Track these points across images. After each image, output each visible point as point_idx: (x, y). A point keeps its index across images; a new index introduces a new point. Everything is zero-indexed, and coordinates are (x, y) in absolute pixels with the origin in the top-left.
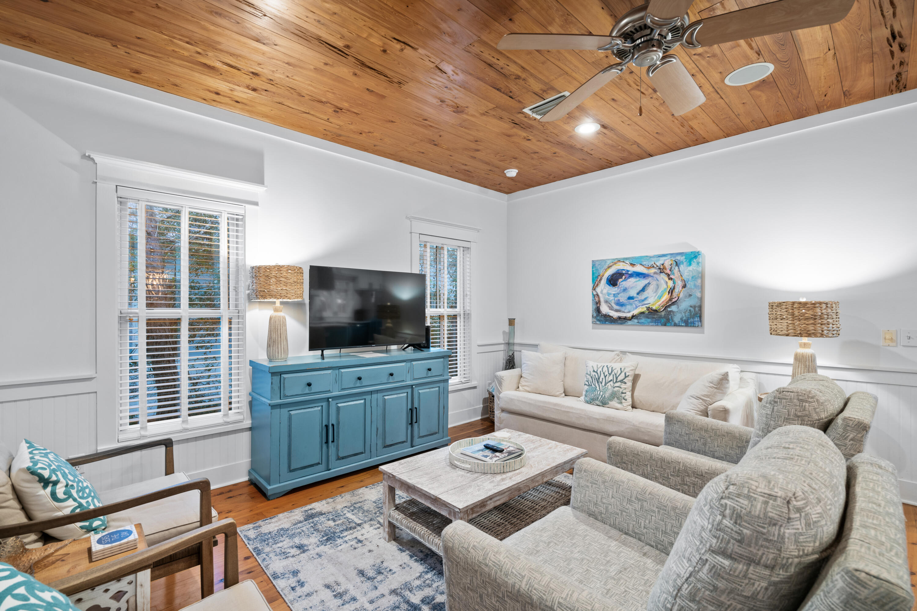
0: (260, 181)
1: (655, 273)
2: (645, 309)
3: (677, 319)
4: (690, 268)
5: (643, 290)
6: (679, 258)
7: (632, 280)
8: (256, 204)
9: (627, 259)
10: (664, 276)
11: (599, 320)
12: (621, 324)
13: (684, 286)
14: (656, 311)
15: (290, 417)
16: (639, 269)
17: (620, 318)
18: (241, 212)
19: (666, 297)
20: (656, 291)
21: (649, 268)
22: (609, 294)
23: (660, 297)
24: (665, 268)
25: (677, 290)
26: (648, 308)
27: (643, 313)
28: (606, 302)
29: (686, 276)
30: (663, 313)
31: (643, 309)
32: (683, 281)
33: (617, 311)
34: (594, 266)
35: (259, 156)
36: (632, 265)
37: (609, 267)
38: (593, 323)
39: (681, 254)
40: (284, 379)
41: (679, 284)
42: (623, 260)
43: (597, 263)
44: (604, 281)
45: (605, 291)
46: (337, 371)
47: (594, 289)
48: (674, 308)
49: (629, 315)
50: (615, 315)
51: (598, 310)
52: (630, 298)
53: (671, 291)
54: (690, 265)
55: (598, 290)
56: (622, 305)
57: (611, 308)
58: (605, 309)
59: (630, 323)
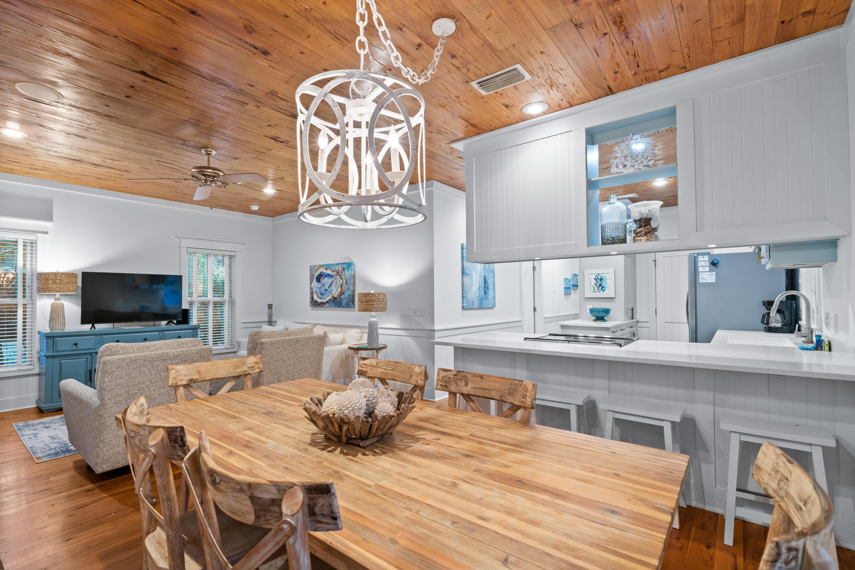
0: (50, 219)
1: (335, 275)
2: (331, 297)
3: (344, 303)
4: (348, 272)
5: (331, 285)
6: (345, 266)
7: (326, 279)
8: (46, 233)
9: (324, 265)
10: (338, 277)
11: (313, 305)
12: (322, 307)
13: (346, 283)
14: (336, 298)
15: (61, 364)
16: (329, 272)
17: (321, 303)
18: (35, 238)
19: (340, 289)
20: (336, 286)
21: (333, 271)
22: (317, 287)
23: (337, 290)
24: (339, 272)
25: (344, 286)
26: (333, 296)
27: (330, 300)
28: (316, 293)
29: (347, 277)
30: (338, 300)
31: (330, 297)
32: (346, 280)
33: (320, 298)
34: (310, 269)
35: (49, 203)
36: (326, 269)
37: (317, 270)
38: (310, 306)
39: (345, 263)
40: (56, 341)
41: (345, 281)
42: (321, 266)
43: (312, 267)
44: (315, 279)
45: (315, 286)
46: (100, 337)
47: (311, 284)
48: (342, 297)
49: (325, 301)
50: (319, 301)
51: (312, 298)
52: (326, 290)
53: (342, 285)
54: (348, 270)
55: (313, 285)
56: (322, 294)
57: (318, 297)
58: (315, 298)
59: (325, 306)
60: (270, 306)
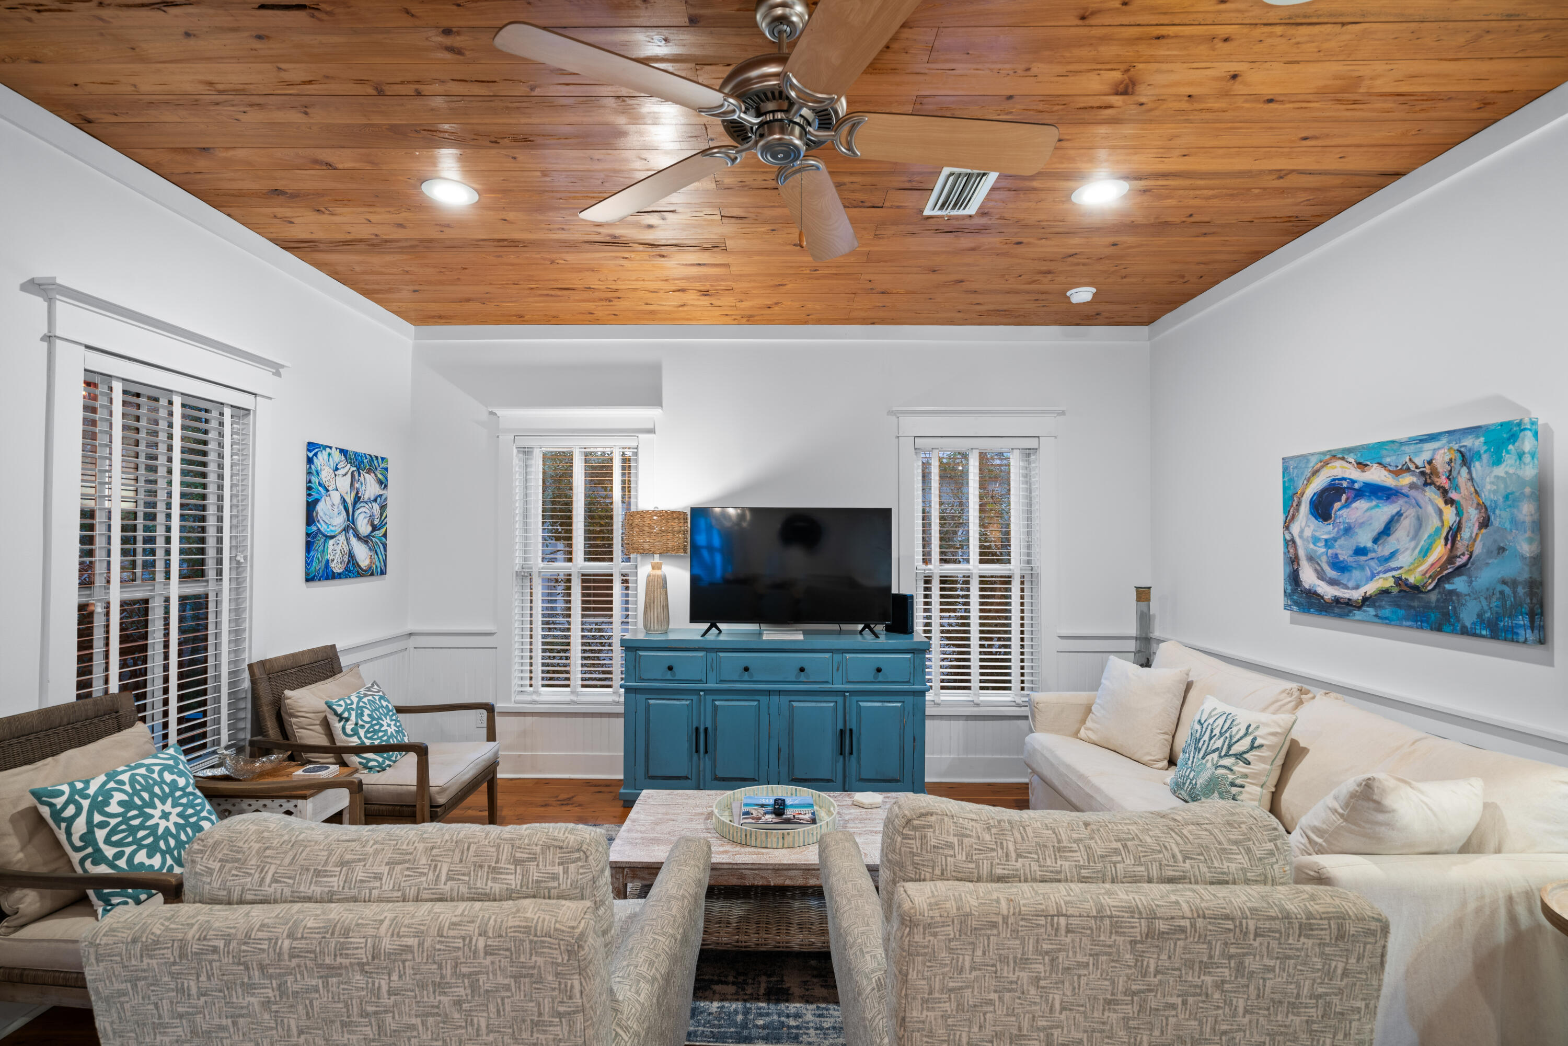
0: (656, 401)
1: (1412, 486)
2: (1390, 583)
3: (1468, 616)
4: (1500, 471)
5: (1387, 531)
6: (1468, 442)
7: (1361, 505)
8: (652, 431)
9: (1349, 450)
10: (1431, 494)
11: (1296, 603)
12: (1342, 616)
13: (1485, 523)
14: (1415, 588)
15: (648, 707)
16: (1376, 475)
17: (1337, 600)
19: (1439, 551)
20: (1416, 536)
21: (1397, 473)
22: (1315, 540)
23: (1425, 552)
24: (1434, 472)
25: (1466, 534)
26: (1398, 580)
27: (1385, 592)
28: (1311, 559)
29: (1489, 492)
30: (1433, 597)
31: (1385, 581)
32: (1482, 507)
33: (1332, 582)
34: (1285, 470)
35: (654, 371)
36: (1362, 466)
37: (1315, 472)
38: (1286, 607)
39: (1474, 431)
40: (640, 656)
41: (1472, 515)
42: (1334, 456)
43: (1292, 464)
44: (1305, 508)
45: (1308, 533)
46: (714, 655)
47: (1287, 527)
48: (1459, 584)
49: (1357, 595)
50: (1328, 591)
51: (1294, 578)
52: (1360, 551)
53: (1453, 535)
54: (1498, 461)
55: (1295, 528)
56: (1338, 565)
57: (1321, 576)
58: (1308, 577)
59: (1358, 614)
60: (1143, 594)
